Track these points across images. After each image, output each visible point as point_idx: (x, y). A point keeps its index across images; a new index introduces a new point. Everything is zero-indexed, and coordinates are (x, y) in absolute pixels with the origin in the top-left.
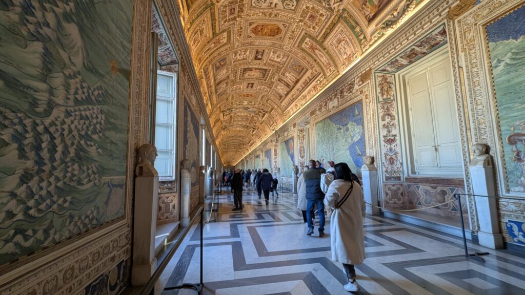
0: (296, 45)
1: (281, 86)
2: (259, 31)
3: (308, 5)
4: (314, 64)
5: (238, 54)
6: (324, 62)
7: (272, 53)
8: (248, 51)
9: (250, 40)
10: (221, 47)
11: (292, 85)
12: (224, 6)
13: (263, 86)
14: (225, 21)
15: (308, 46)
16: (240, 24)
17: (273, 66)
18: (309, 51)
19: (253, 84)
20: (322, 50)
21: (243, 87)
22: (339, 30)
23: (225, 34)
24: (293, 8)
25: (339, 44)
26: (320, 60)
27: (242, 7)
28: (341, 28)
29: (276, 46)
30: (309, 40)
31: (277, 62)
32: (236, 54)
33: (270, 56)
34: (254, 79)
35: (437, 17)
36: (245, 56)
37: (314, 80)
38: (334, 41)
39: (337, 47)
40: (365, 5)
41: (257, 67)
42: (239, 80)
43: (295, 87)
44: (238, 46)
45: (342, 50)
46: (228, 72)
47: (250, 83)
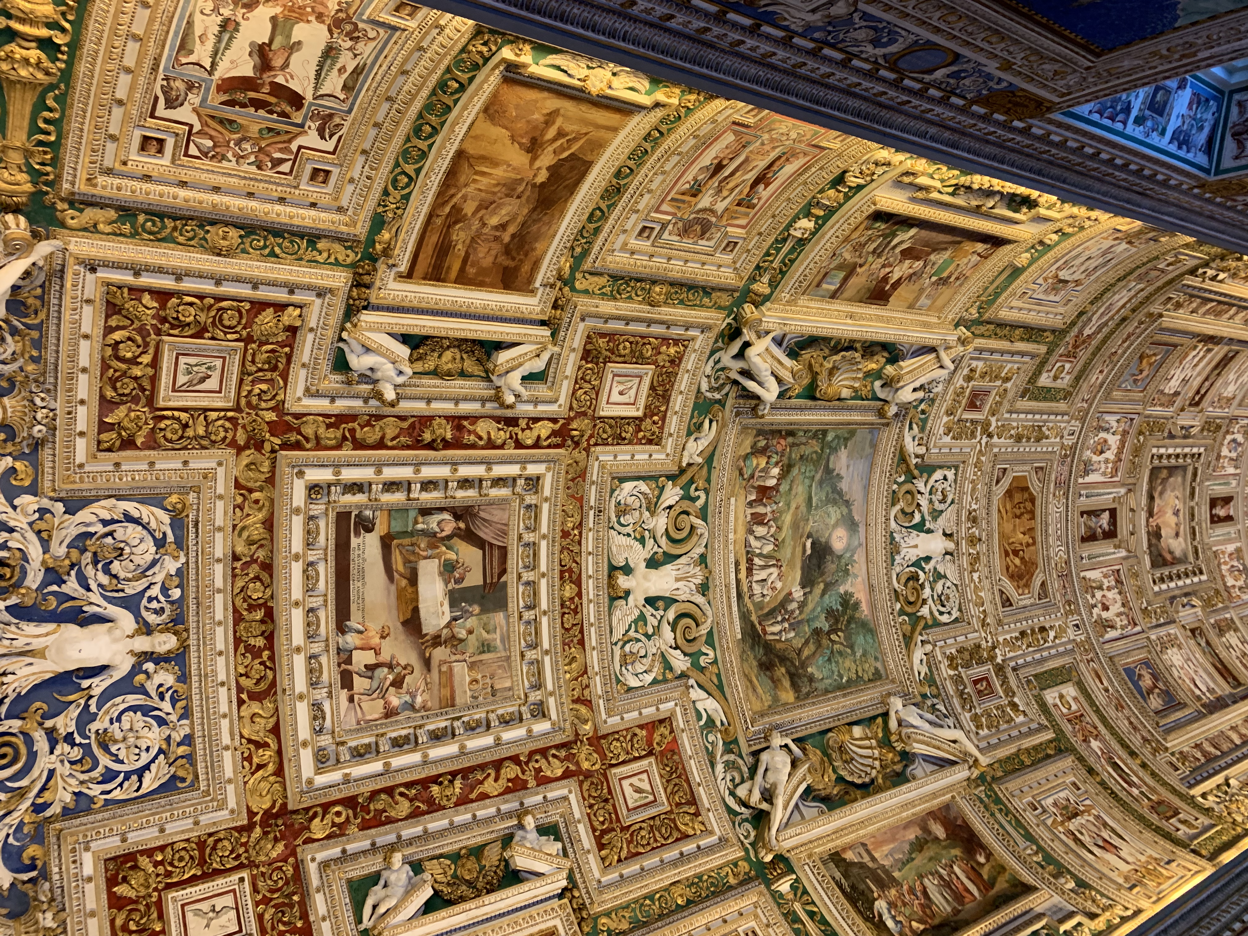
0: (1062, 406)
1: (1227, 384)
2: (1022, 559)
3: (941, 431)
4: (1141, 315)
5: (1105, 615)
6: (1132, 293)
7: (1092, 478)
8: (1089, 574)
9: (1055, 585)
10: (1092, 703)
11: (1226, 348)
12: (977, 727)
13: (1225, 452)
14: (1014, 706)
15: (1068, 366)
16: (1010, 644)
17: (1137, 451)
18: (1083, 355)
19: (1214, 503)
20: (1084, 318)
21: (1230, 541)
22: (1020, 304)
23: (1051, 696)
24: (950, 474)
25: (1067, 282)
26: (1123, 306)
27: (966, 656)
28: (1015, 303)
29: (1066, 474)
30: (1045, 375)
31: (1123, 442)
32: (1107, 625)
33: (1102, 479)
34: (1193, 504)
35: (1034, 130)
36: (1106, 584)
37: (1211, 292)
38: (1057, 299)
39: (1077, 282)
40: (949, 277)
41: (1144, 515)
42: (1201, 573)
43: (1233, 336)
44: (1077, 626)
45: (1092, 264)
46: (1176, 638)
47: (1212, 516)
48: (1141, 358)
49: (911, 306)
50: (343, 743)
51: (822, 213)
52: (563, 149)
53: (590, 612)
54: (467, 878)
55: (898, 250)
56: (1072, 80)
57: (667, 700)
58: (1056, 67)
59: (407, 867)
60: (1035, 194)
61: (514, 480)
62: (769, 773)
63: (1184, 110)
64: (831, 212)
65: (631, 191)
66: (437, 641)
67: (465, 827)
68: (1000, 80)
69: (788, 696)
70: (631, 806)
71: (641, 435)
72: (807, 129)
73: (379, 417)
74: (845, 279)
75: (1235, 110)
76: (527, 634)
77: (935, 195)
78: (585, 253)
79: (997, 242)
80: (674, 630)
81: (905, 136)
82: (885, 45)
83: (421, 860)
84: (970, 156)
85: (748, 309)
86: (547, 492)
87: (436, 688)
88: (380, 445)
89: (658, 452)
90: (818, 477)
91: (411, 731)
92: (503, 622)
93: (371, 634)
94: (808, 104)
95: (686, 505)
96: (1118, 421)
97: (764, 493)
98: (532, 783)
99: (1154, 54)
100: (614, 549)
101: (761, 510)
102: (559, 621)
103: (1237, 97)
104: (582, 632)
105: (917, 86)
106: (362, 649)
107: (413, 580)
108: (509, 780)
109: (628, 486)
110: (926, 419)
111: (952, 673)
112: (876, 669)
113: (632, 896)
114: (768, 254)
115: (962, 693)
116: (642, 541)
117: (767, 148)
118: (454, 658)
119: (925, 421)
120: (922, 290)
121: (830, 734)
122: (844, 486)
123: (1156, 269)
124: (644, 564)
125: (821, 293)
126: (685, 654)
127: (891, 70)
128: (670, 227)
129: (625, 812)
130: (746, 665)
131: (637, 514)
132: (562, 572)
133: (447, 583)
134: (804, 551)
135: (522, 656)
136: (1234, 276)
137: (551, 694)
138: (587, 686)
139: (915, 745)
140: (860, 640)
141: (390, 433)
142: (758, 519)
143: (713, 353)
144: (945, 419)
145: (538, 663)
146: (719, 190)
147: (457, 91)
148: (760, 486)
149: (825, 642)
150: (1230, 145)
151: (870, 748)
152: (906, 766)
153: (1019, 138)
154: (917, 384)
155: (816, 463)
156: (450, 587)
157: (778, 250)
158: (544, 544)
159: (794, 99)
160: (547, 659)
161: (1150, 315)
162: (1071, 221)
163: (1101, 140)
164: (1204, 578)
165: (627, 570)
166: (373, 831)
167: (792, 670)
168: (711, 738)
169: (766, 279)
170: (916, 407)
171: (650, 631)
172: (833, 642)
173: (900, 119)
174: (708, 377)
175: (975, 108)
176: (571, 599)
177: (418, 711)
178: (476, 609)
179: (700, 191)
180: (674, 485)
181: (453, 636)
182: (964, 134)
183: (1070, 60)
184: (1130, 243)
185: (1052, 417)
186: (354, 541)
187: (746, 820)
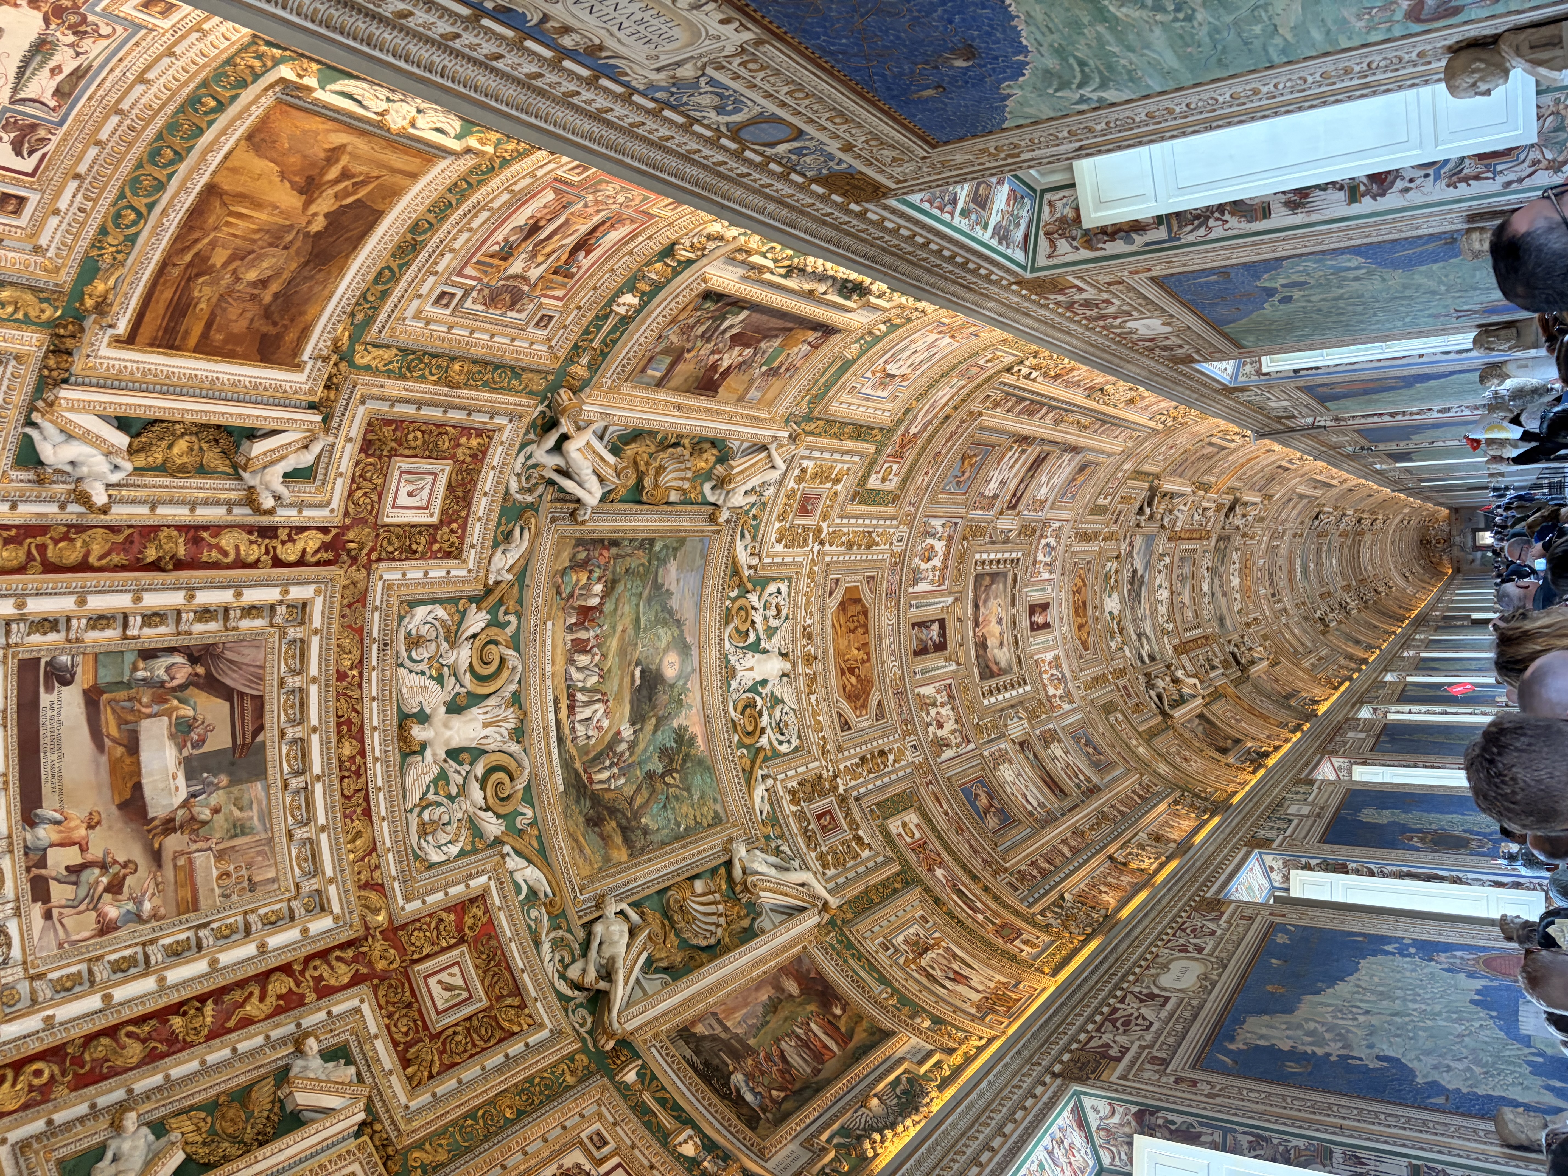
0: (891, 510)
1: (1040, 486)
2: (858, 677)
3: (773, 539)
4: (962, 413)
5: (940, 733)
6: (955, 390)
7: (922, 587)
8: (923, 691)
9: (891, 704)
10: (934, 829)
11: (1039, 449)
12: (824, 867)
13: (1040, 557)
14: (859, 839)
15: (895, 467)
16: (851, 771)
17: (962, 557)
18: (910, 456)
20: (910, 416)
21: (1048, 649)
22: (848, 399)
23: (894, 826)
24: (784, 587)
25: (893, 377)
26: (946, 404)
27: (808, 788)
28: (845, 398)
29: (897, 582)
30: (874, 476)
31: (948, 548)
32: (942, 744)
33: (930, 588)
34: (1014, 611)
35: (869, 215)
36: (940, 700)
37: (1025, 390)
38: (884, 394)
39: (904, 377)
40: (779, 368)
41: (970, 624)
42: (1025, 683)
43: (1045, 436)
44: (914, 747)
45: (918, 358)
46: (1007, 753)
47: (1032, 624)
48: (963, 459)
49: (741, 399)
50: (40, 976)
51: (648, 288)
52: (346, 193)
53: (377, 774)
54: (231, 1130)
55: (728, 335)
56: (908, 168)
57: (479, 874)
58: (895, 153)
59: (145, 1130)
60: (867, 281)
61: (272, 607)
62: (604, 947)
63: (1003, 206)
64: (658, 287)
65: (429, 248)
66: (169, 826)
67: (225, 1064)
68: (840, 161)
69: (621, 854)
70: (440, 1008)
71: (436, 547)
72: (637, 194)
73: (81, 529)
74: (673, 365)
75: (1046, 209)
76: (294, 807)
77: (767, 276)
78: (369, 321)
79: (827, 330)
80: (483, 788)
81: (743, 210)
82: (729, 114)
83: (163, 1118)
84: (807, 237)
85: (565, 395)
86: (317, 623)
87: (172, 887)
88: (83, 566)
89: (458, 567)
90: (646, 593)
91: (139, 949)
92: (262, 794)
93: (72, 824)
94: (644, 167)
95: (493, 632)
96: (943, 526)
97: (586, 614)
98: (310, 997)
99: (984, 151)
100: (405, 691)
101: (582, 635)
102: (337, 787)
103: (1048, 196)
104: (367, 799)
105: (758, 159)
106: (61, 845)
107: (133, 747)
108: (279, 997)
109: (421, 612)
110: (759, 525)
111: (794, 808)
112: (716, 812)
113: (450, 1118)
114: (587, 332)
115: (806, 830)
116: (440, 680)
117: (591, 210)
118: (194, 847)
119: (756, 528)
120: (752, 381)
121: (670, 893)
122: (674, 603)
123: (976, 365)
124: (443, 709)
125: (645, 380)
126: (498, 816)
127: (733, 140)
128: (474, 294)
129: (434, 1016)
130: (570, 822)
131: (433, 646)
132: (339, 725)
133: (180, 747)
134: (633, 681)
135: (290, 835)
136: (1045, 375)
137: (331, 881)
138: (377, 867)
139: (762, 894)
140: (697, 780)
141: (97, 549)
142: (580, 647)
143: (523, 446)
144: (777, 525)
145: (311, 843)
146: (533, 255)
147: (213, 111)
148: (580, 607)
149: (659, 786)
150: (1043, 243)
151: (715, 903)
152: (754, 919)
153: (855, 222)
154: (748, 486)
155: (643, 577)
156: (185, 753)
157: (599, 328)
158: (314, 689)
159: (628, 160)
160: (324, 837)
161: (971, 413)
162: (899, 311)
163: (931, 229)
164: (1028, 688)
165: (423, 718)
166: (92, 1090)
167: (624, 822)
168: (534, 913)
169: (584, 361)
170: (747, 513)
171: (454, 791)
172: (667, 785)
173: (738, 193)
174: (518, 475)
175: (814, 187)
176: (352, 758)
177: (147, 922)
178: (224, 780)
179: (511, 255)
180: (479, 609)
181: (193, 818)
182: (801, 212)
183: (907, 149)
184: (953, 337)
185: (881, 522)
186: (45, 699)
187: (581, 1005)
